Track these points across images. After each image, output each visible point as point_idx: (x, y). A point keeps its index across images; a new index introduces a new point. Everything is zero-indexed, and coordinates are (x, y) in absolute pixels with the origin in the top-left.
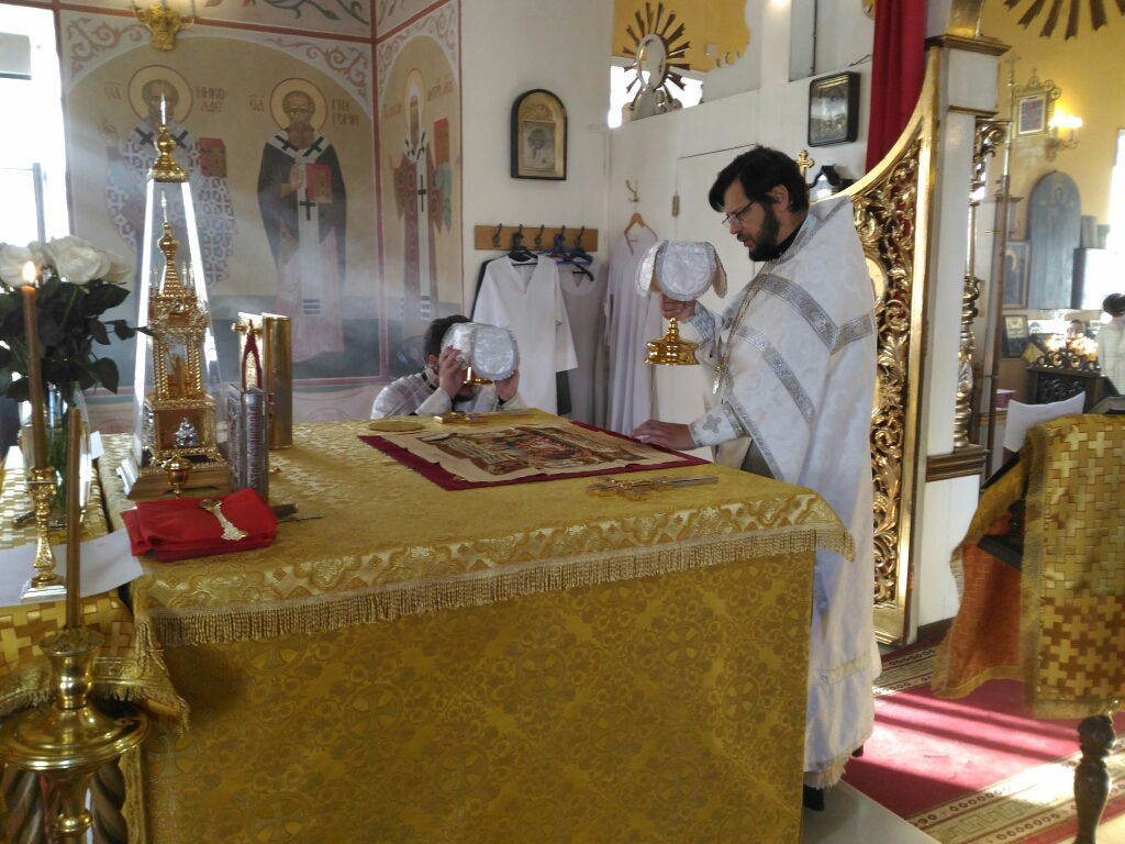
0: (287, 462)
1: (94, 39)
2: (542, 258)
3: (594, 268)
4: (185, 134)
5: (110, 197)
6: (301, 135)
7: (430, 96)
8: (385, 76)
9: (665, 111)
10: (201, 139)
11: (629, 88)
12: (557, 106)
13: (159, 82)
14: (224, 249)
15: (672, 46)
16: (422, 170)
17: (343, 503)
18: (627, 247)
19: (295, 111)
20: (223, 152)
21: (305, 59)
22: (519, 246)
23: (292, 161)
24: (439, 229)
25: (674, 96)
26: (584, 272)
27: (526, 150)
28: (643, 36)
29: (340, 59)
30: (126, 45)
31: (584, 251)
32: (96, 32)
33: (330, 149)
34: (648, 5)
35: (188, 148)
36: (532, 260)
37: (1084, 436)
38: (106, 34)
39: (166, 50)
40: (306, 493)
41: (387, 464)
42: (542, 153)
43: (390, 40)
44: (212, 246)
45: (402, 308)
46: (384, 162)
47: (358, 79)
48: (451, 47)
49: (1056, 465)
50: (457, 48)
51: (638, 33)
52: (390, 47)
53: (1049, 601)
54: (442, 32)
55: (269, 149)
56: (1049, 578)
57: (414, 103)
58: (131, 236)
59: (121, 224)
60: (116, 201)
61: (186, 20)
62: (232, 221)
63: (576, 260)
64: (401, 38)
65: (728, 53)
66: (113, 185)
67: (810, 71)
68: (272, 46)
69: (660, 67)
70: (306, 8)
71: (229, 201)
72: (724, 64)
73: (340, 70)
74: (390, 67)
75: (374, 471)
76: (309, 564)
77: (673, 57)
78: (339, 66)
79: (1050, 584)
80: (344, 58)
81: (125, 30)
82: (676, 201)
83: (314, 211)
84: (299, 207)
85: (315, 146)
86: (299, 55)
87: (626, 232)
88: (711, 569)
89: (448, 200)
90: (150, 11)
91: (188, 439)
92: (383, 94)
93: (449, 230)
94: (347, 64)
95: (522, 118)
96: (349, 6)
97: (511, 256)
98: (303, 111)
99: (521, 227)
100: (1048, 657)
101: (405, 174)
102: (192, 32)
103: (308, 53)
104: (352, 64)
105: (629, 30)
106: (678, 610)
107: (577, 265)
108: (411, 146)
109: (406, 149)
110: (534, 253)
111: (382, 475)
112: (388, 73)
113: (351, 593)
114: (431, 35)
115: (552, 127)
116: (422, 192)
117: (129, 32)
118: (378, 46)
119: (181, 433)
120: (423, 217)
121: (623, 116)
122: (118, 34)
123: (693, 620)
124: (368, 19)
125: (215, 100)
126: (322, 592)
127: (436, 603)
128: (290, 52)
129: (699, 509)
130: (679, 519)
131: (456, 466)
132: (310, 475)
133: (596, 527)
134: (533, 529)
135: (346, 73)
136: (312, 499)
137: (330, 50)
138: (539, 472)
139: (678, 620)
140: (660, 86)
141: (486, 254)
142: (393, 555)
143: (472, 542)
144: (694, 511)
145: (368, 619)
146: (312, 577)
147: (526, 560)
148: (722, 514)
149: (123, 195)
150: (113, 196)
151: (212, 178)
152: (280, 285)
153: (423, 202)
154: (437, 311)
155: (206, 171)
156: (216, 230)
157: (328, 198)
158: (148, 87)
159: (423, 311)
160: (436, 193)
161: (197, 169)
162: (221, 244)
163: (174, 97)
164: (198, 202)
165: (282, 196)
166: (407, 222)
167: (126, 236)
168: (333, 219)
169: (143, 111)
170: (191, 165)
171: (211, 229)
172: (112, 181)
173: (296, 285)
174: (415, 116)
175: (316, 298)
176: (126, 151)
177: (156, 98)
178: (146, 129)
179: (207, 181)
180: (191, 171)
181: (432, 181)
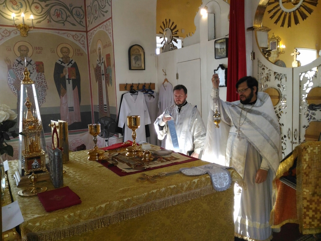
0: (68, 168)
1: (3, 34)
2: (139, 92)
3: (154, 94)
4: (31, 60)
5: (9, 80)
6: (66, 59)
7: (104, 47)
8: (91, 42)
9: (172, 49)
10: (36, 62)
11: (162, 43)
12: (141, 49)
13: (23, 46)
14: (44, 94)
15: (174, 31)
16: (103, 68)
17: (88, 184)
18: (164, 88)
19: (64, 52)
20: (43, 65)
21: (67, 38)
22: (132, 89)
23: (64, 67)
24: (109, 86)
25: (175, 45)
26: (152, 96)
27: (133, 62)
28: (165, 28)
29: (77, 37)
30: (13, 35)
31: (151, 90)
32: (3, 32)
33: (75, 63)
34: (166, 20)
35: (32, 65)
36: (136, 93)
37: (312, 148)
38: (6, 32)
39: (25, 36)
40: (75, 181)
41: (100, 167)
42: (138, 62)
43: (92, 31)
44: (40, 93)
45: (98, 108)
47: (83, 43)
48: (110, 33)
49: (305, 157)
50: (112, 33)
51: (163, 28)
52: (91, 33)
53: (305, 198)
54: (107, 29)
55: (57, 64)
56: (304, 191)
57: (100, 49)
58: (16, 91)
59: (12, 88)
60: (11, 81)
61: (30, 28)
62: (46, 85)
63: (149, 92)
64: (95, 31)
65: (190, 33)
66: (10, 77)
67: (214, 38)
68: (57, 34)
69: (170, 37)
70: (66, 23)
71: (45, 79)
72: (189, 36)
73: (77, 40)
74: (92, 40)
75: (96, 170)
76: (79, 211)
77: (174, 34)
78: (77, 39)
79: (305, 193)
80: (78, 37)
81: (12, 31)
82: (177, 75)
83: (71, 81)
84: (66, 80)
85: (70, 62)
86: (65, 36)
87: (163, 84)
88: (204, 197)
89: (111, 77)
90: (20, 25)
91: (36, 165)
92: (90, 46)
93: (111, 85)
94: (79, 38)
95: (132, 53)
96: (79, 22)
97: (130, 92)
98: (66, 52)
99: (133, 84)
100: (306, 215)
101: (98, 69)
102: (32, 31)
103: (67, 35)
104: (81, 39)
105: (161, 27)
106: (195, 211)
107: (150, 94)
108: (99, 61)
109: (97, 62)
110: (137, 91)
111: (99, 171)
113: (93, 220)
114: (104, 30)
115: (140, 55)
116: (103, 75)
117: (14, 31)
118: (88, 33)
119: (34, 164)
120: (104, 82)
121: (160, 51)
122: (10, 32)
123: (200, 213)
124: (85, 25)
125: (40, 50)
126: (83, 220)
127: (121, 219)
128: (62, 36)
129: (200, 178)
130: (194, 182)
131: (122, 166)
132: (76, 173)
133: (169, 188)
134: (150, 191)
135: (78, 41)
136: (77, 183)
137: (74, 35)
138: (148, 167)
139: (196, 214)
140: (170, 42)
141: (123, 92)
142: (106, 205)
143: (131, 198)
144: (199, 179)
145: (98, 227)
146: (80, 216)
147: (148, 201)
148: (207, 179)
149: (13, 79)
150: (10, 80)
151: (40, 73)
152: (61, 103)
153: (103, 78)
154: (109, 109)
155: (38, 71)
156: (42, 88)
157: (75, 77)
158: (19, 48)
159: (105, 109)
160: (108, 75)
161: (35, 71)
162: (43, 92)
163: (28, 50)
164: (36, 80)
165: (61, 77)
166: (99, 83)
167: (14, 91)
168: (77, 83)
169: (18, 54)
170: (33, 69)
171: (40, 88)
172: (9, 75)
173: (66, 103)
174: (100, 53)
175: (72, 106)
176: (14, 66)
177: (22, 51)
178: (19, 60)
179: (38, 74)
180: (33, 71)
181: (106, 71)
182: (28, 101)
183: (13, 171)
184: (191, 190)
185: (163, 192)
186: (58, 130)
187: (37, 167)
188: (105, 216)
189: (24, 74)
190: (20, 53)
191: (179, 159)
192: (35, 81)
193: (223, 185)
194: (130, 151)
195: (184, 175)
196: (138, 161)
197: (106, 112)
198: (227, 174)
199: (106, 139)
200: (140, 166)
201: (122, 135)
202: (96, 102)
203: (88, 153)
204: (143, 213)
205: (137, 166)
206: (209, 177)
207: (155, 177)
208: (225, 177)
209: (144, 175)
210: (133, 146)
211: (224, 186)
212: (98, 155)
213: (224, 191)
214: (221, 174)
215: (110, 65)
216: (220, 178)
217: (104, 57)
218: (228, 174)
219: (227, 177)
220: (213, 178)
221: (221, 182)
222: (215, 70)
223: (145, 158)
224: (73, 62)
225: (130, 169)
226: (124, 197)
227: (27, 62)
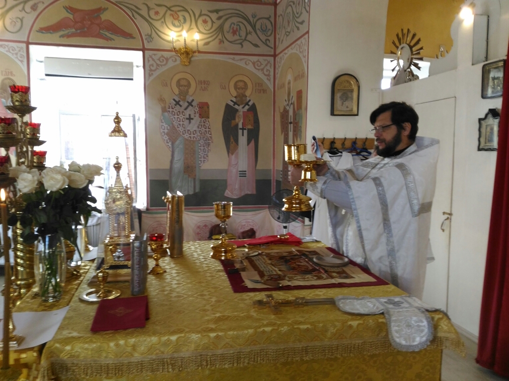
0: (174, 266)
1: (158, 62)
2: (344, 154)
4: (193, 100)
6: (241, 99)
7: (296, 79)
8: (278, 71)
9: (410, 81)
10: (200, 102)
11: (393, 70)
12: (355, 80)
13: (183, 79)
15: (414, 49)
16: (291, 113)
17: (179, 297)
19: (239, 89)
20: (208, 108)
21: (244, 66)
22: (333, 148)
23: (237, 110)
24: (297, 140)
25: (415, 73)
27: (338, 102)
28: (400, 44)
29: (259, 64)
30: (171, 64)
31: (367, 150)
32: (159, 59)
33: (254, 105)
34: (402, 30)
35: (194, 107)
36: (340, 154)
38: (163, 60)
39: (186, 65)
40: (167, 288)
42: (346, 103)
43: (281, 55)
44: (202, 148)
45: (281, 174)
46: (277, 109)
47: (267, 73)
48: (304, 57)
50: (307, 57)
51: (397, 44)
52: (281, 58)
54: (301, 50)
55: (227, 106)
57: (289, 83)
58: (170, 144)
59: (166, 139)
60: (164, 129)
61: (194, 52)
62: (211, 137)
63: (363, 153)
66: (163, 123)
68: (231, 61)
69: (408, 59)
70: (245, 44)
71: (210, 129)
72: (440, 57)
73: (259, 70)
74: (281, 68)
76: (134, 340)
77: (415, 54)
78: (259, 68)
81: (171, 57)
83: (245, 132)
84: (239, 130)
85: (247, 104)
86: (242, 64)
89: (301, 127)
90: (180, 49)
91: (119, 257)
92: (278, 79)
93: (300, 140)
94: (262, 67)
95: (337, 87)
96: (264, 41)
98: (242, 89)
99: (334, 138)
101: (284, 114)
102: (197, 57)
103: (246, 64)
104: (265, 67)
105: (394, 43)
106: (350, 378)
107: (363, 156)
108: (287, 102)
109: (285, 103)
110: (340, 151)
111: (210, 278)
112: (280, 70)
113: (154, 357)
114: (297, 52)
115: (352, 91)
116: (291, 123)
117: (172, 58)
118: (277, 58)
119: (117, 254)
120: (291, 134)
122: (167, 59)
124: (273, 46)
125: (206, 86)
126: (139, 355)
127: (202, 365)
128: (238, 63)
129: (364, 320)
130: (351, 326)
131: (249, 276)
132: (177, 276)
133: (297, 328)
134: (260, 327)
135: (262, 71)
136: (166, 293)
137: (255, 61)
138: (287, 284)
140: (408, 69)
142: (179, 338)
143: (223, 333)
144: (361, 322)
145: (163, 371)
146: (134, 347)
147: (255, 345)
148: (379, 324)
149: (167, 127)
150: (163, 127)
151: (203, 119)
152: (230, 164)
153: (291, 127)
155: (201, 116)
156: (204, 141)
157: (252, 126)
158: (179, 81)
160: (297, 124)
161: (197, 115)
162: (205, 147)
163: (189, 85)
164: (197, 129)
165: (232, 126)
166: (285, 136)
167: (168, 144)
168: (254, 135)
169: (177, 91)
170: (195, 114)
171: (202, 141)
172: (163, 121)
173: (236, 164)
174: (289, 89)
175: (244, 170)
176: (169, 108)
177: (182, 86)
178: (177, 99)
179: (201, 120)
180: (195, 116)
181: (295, 118)
185: (285, 333)
186: (170, 207)
187: (121, 259)
190: (179, 89)
191: (351, 277)
192: (195, 131)
193: (414, 341)
196: (280, 270)
198: (424, 320)
199: (285, 225)
200: (276, 280)
203: (212, 246)
205: (272, 278)
207: (287, 303)
208: (418, 326)
209: (270, 296)
211: (416, 343)
212: (226, 252)
214: (412, 318)
215: (301, 109)
216: (409, 326)
217: (294, 94)
218: (428, 322)
219: (424, 326)
220: (393, 324)
221: (409, 335)
222: (480, 120)
225: (257, 282)
226: (212, 330)
227: (188, 102)
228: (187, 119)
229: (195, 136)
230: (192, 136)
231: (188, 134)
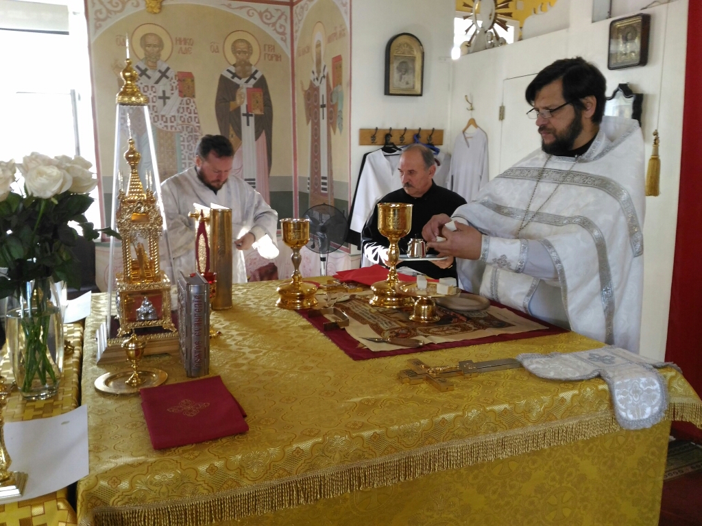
0: (227, 323)
1: (109, 6)
3: (440, 157)
4: (168, 69)
6: (243, 68)
7: (329, 40)
8: (299, 28)
9: (494, 46)
10: (178, 72)
11: (467, 31)
12: (417, 44)
13: (151, 34)
14: (193, 145)
15: (500, 1)
16: (323, 91)
17: (270, 373)
18: (464, 141)
19: (239, 52)
20: (193, 81)
21: (245, 17)
22: (389, 142)
23: (237, 86)
24: (335, 132)
25: (500, 35)
27: (395, 75)
29: (269, 17)
30: (130, 10)
31: (434, 145)
32: (111, 3)
33: (263, 78)
35: (170, 79)
36: (397, 152)
38: (118, 3)
39: (156, 13)
40: (240, 361)
41: (304, 328)
42: (406, 77)
43: (302, 3)
44: (186, 143)
45: (309, 184)
47: (281, 30)
48: (344, 5)
50: (348, 6)
52: (302, 8)
55: (222, 78)
57: (318, 45)
62: (199, 127)
64: (310, 1)
65: (542, 4)
67: (607, 15)
68: (225, 9)
69: (491, 15)
71: (196, 113)
72: (539, 11)
73: (268, 24)
74: (303, 21)
75: (294, 335)
76: (239, 457)
77: (500, 8)
78: (269, 22)
80: (272, 16)
82: (502, 111)
83: (252, 120)
84: (242, 117)
85: (252, 76)
86: (242, 14)
87: (464, 132)
88: (586, 443)
89: (341, 111)
91: (147, 314)
92: (297, 40)
93: (341, 132)
94: (273, 20)
95: (393, 53)
97: (383, 149)
98: (245, 52)
99: (391, 129)
101: (312, 93)
102: (173, 1)
103: (248, 13)
104: (277, 20)
106: (558, 477)
108: (316, 75)
109: (312, 77)
110: (399, 147)
111: (300, 340)
112: (301, 25)
113: (275, 482)
115: (413, 59)
116: (323, 106)
117: (132, 1)
118: (295, 7)
119: (142, 309)
121: (462, 51)
122: (125, 3)
123: (570, 485)
125: (187, 46)
126: (250, 483)
127: (352, 486)
128: (237, 13)
129: (579, 390)
130: (563, 400)
131: (359, 332)
132: (244, 339)
133: (491, 411)
134: (437, 415)
135: (273, 26)
136: (244, 368)
137: (263, 10)
138: (428, 341)
139: (558, 486)
140: (490, 29)
141: (366, 149)
142: (314, 445)
143: (383, 430)
144: (576, 392)
145: (290, 504)
146: (241, 469)
147: (430, 443)
148: (599, 394)
151: (186, 98)
153: (323, 113)
154: (332, 187)
155: (182, 94)
156: (189, 133)
157: (261, 111)
158: (144, 38)
159: (322, 186)
160: (333, 106)
161: (176, 92)
162: (191, 143)
163: (160, 45)
164: (176, 114)
165: (231, 110)
166: (313, 127)
168: (264, 125)
169: (141, 54)
170: (172, 90)
171: (185, 132)
173: (240, 168)
174: (319, 54)
175: (252, 178)
177: (149, 46)
178: (143, 67)
179: (182, 100)
180: (172, 94)
181: (330, 99)
182: (131, 149)
183: (97, 320)
184: (551, 420)
185: (474, 420)
186: (208, 228)
187: (150, 317)
188: (309, 474)
189: (124, 76)
190: (145, 50)
191: (510, 325)
192: (174, 116)
193: (643, 413)
194: (381, 294)
195: (531, 374)
196: (401, 321)
197: (326, 195)
198: (656, 382)
199: (322, 256)
200: (405, 336)
201: (359, 249)
202: (305, 171)
203: (278, 289)
204: (414, 474)
205: (397, 334)
206: (605, 387)
207: (448, 373)
208: (649, 391)
209: (418, 363)
210: (389, 282)
211: (646, 416)
212: (302, 297)
213: (644, 430)
214: (640, 380)
215: (341, 84)
216: (636, 392)
217: (327, 63)
218: (660, 384)
219: (656, 390)
220: (616, 391)
221: (637, 405)
223: (419, 315)
224: (258, 76)
225: (379, 341)
226: (363, 427)
227: (160, 71)
228: (160, 98)
229: (174, 124)
230: (169, 124)
231: (162, 122)
